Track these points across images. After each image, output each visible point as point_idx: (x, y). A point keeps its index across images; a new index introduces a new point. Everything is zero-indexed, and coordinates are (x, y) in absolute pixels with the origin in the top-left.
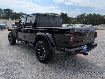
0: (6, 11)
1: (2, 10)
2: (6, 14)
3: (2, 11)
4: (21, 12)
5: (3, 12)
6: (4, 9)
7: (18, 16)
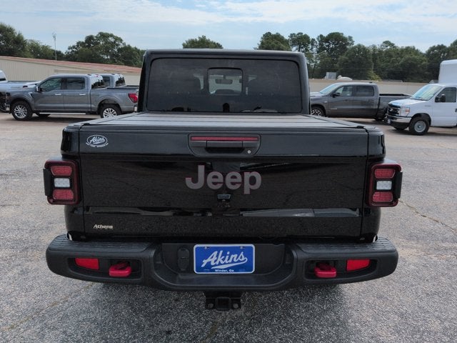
0: (325, 45)
1: (313, 40)
2: (323, 56)
3: (312, 45)
4: (387, 43)
5: (315, 49)
6: (321, 36)
7: (371, 60)
